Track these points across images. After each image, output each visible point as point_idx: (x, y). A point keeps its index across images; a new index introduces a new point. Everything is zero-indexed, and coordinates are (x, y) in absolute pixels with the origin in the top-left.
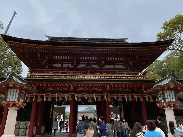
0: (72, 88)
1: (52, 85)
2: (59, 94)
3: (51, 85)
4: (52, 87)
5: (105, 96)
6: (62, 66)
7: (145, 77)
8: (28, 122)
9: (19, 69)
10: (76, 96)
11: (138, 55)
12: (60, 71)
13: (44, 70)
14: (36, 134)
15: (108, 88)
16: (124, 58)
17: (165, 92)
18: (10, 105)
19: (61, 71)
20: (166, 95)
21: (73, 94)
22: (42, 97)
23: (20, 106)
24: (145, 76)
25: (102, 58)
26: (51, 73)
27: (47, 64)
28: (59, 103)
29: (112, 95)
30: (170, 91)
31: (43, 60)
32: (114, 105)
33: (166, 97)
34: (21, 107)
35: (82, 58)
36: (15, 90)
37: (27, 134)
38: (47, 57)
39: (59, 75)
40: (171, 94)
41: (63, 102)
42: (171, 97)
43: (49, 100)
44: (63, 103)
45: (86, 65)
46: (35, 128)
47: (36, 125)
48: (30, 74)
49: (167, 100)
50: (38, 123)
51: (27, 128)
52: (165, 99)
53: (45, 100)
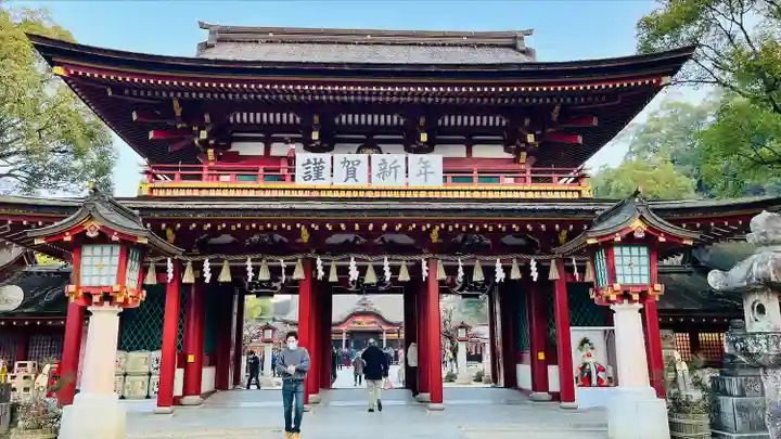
0: (305, 236)
1: (233, 228)
2: (258, 256)
3: (228, 227)
4: (233, 234)
5: (424, 263)
6: (267, 150)
7: (579, 192)
8: (157, 354)
9: (103, 155)
10: (319, 262)
11: (557, 108)
12: (261, 171)
13: (201, 169)
14: (186, 392)
15: (434, 236)
16: (506, 118)
17: (617, 250)
18: (96, 299)
19: (265, 171)
20: (618, 261)
21: (309, 255)
22: (198, 267)
23: (126, 300)
24: (579, 188)
25: (422, 121)
26: (227, 178)
27: (212, 142)
28: (263, 287)
29: (451, 258)
30: (635, 250)
31: (195, 128)
32: (465, 292)
33: (618, 270)
34: (132, 305)
35: (344, 120)
36: (107, 249)
37: (152, 394)
38: (207, 117)
39: (257, 186)
40: (635, 260)
41: (278, 285)
42: (636, 271)
43: (225, 276)
44: (275, 288)
45: (358, 145)
46: (179, 373)
47: (183, 363)
48: (151, 182)
49: (620, 280)
50: (191, 359)
51: (150, 374)
52: (613, 277)
53: (208, 276)
